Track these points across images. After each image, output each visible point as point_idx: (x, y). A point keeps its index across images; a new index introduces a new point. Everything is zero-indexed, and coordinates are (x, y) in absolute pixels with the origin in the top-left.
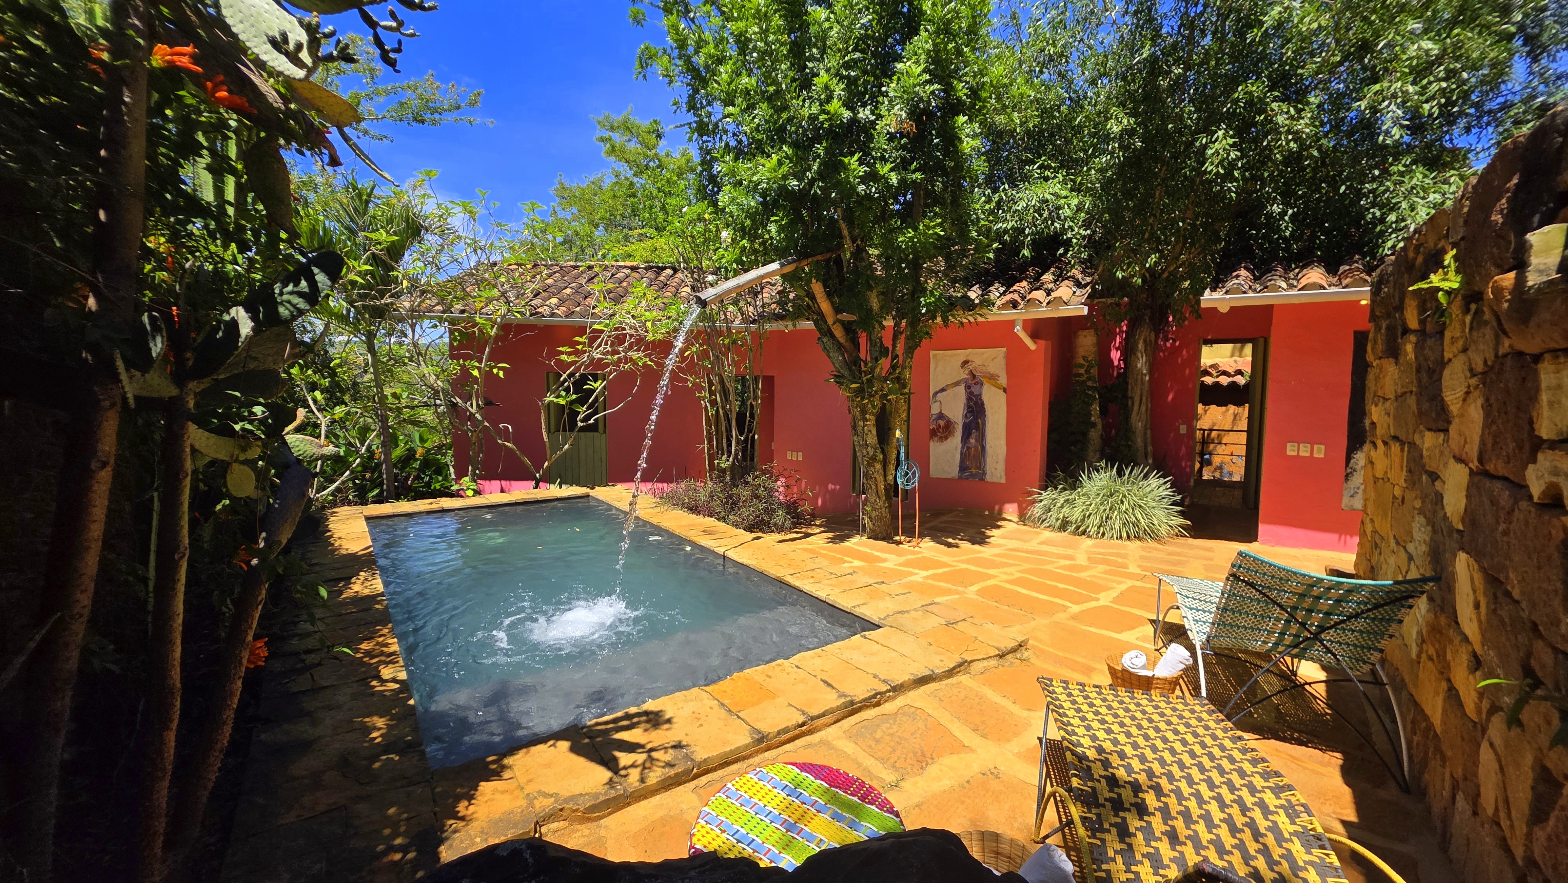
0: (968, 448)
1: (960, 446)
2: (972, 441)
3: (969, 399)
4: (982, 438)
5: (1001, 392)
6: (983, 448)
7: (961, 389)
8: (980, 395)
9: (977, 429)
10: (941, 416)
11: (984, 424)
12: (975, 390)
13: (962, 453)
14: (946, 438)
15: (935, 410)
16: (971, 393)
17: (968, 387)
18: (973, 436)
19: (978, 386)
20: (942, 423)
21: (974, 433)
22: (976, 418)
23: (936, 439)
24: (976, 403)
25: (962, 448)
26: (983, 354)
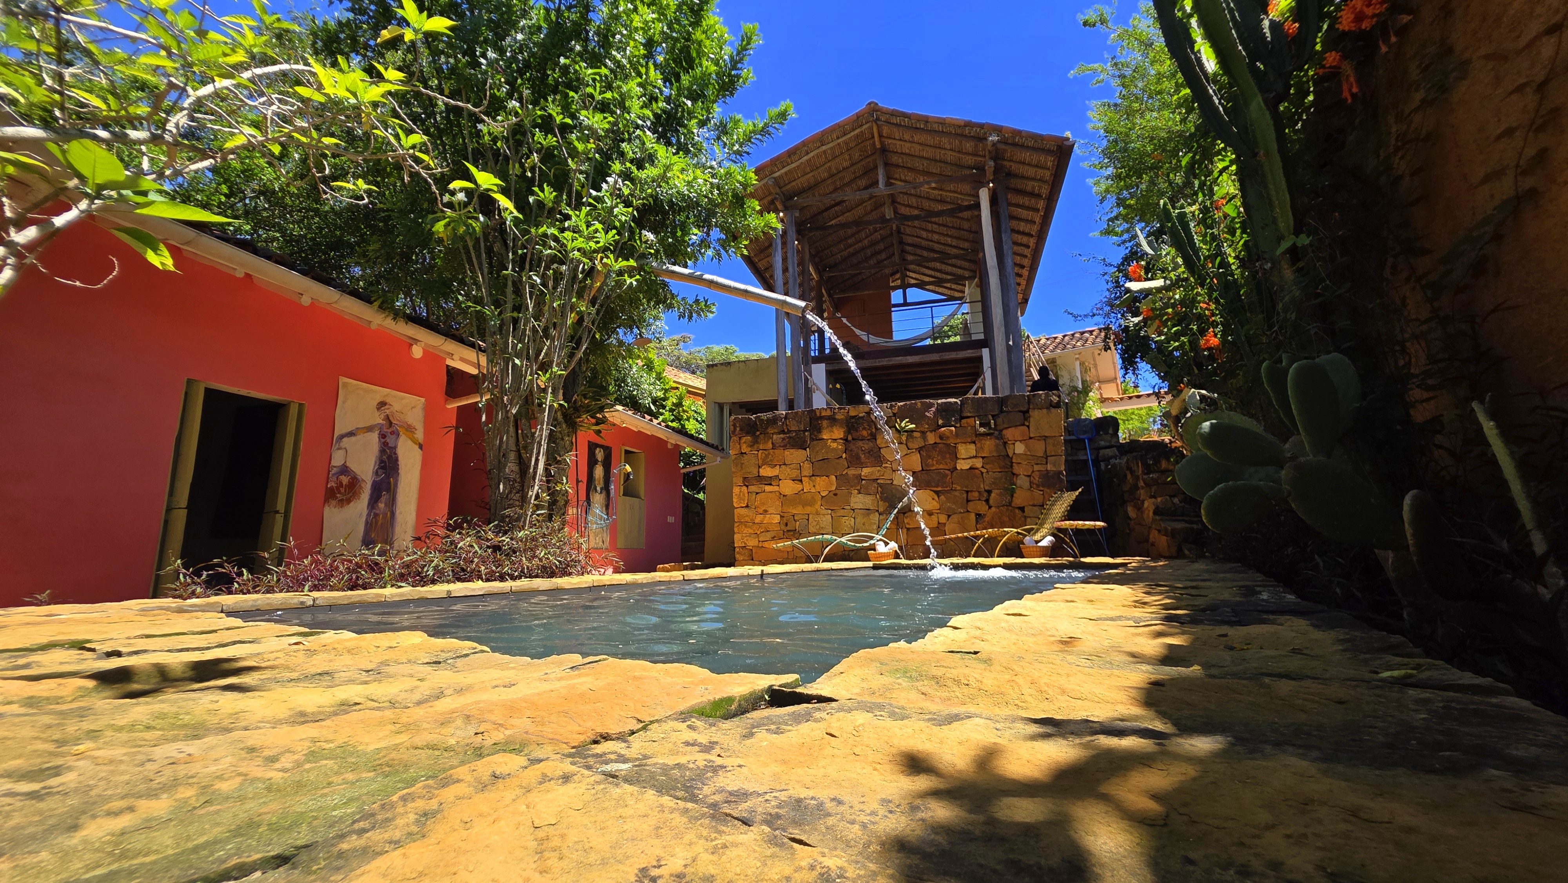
0: (376, 515)
1: (365, 512)
2: (381, 505)
3: (382, 451)
4: (392, 502)
5: (417, 447)
6: (393, 514)
7: (374, 437)
8: (395, 448)
9: (388, 490)
10: (344, 470)
11: (396, 485)
12: (390, 440)
13: (367, 523)
14: (349, 501)
15: (337, 460)
16: (385, 444)
17: (383, 436)
18: (383, 499)
19: (394, 437)
20: (345, 480)
21: (385, 496)
22: (388, 477)
23: (334, 502)
24: (389, 457)
25: (368, 515)
26: (402, 399)
